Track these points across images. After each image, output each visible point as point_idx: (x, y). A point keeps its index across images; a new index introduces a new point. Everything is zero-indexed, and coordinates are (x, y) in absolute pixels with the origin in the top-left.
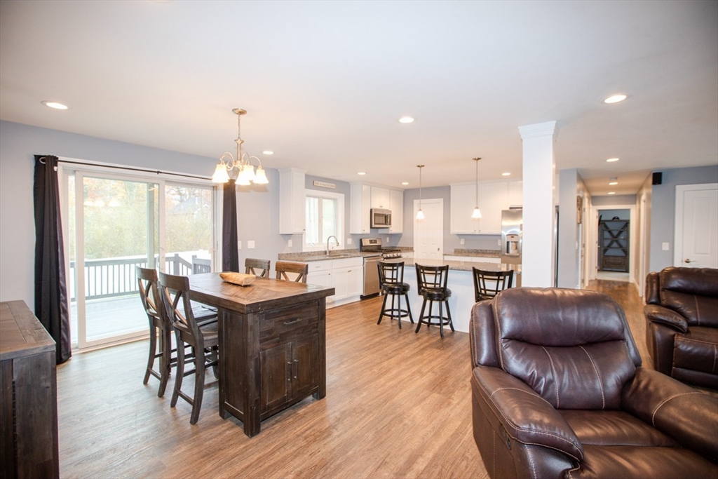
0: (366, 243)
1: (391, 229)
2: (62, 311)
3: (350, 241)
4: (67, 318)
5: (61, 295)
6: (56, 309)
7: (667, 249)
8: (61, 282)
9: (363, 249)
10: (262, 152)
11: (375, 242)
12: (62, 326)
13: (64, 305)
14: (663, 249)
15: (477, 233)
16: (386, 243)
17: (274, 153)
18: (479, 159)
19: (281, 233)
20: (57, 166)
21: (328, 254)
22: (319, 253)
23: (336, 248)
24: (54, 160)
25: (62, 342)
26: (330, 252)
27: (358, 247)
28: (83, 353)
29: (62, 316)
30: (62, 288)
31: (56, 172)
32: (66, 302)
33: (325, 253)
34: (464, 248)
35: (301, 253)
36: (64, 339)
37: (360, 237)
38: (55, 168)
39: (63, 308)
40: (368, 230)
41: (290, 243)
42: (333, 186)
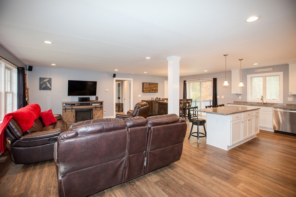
3: (291, 99)
19: (232, 93)
21: (263, 104)
24: (186, 81)
31: (186, 83)
41: (240, 97)
42: (271, 69)
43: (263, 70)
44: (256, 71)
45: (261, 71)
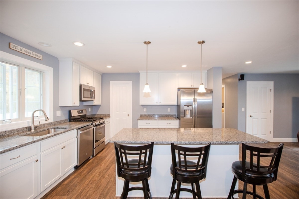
0: (75, 113)
1: (94, 101)
3: (59, 113)
7: (244, 111)
9: (72, 119)
11: (82, 112)
14: (243, 111)
15: (158, 104)
16: (88, 112)
18: (203, 42)
23: (43, 121)
26: (36, 127)
27: (66, 117)
33: (29, 129)
34: (146, 114)
37: (69, 109)
40: (78, 103)
42: (40, 57)
44: (14, 46)
45: (24, 52)
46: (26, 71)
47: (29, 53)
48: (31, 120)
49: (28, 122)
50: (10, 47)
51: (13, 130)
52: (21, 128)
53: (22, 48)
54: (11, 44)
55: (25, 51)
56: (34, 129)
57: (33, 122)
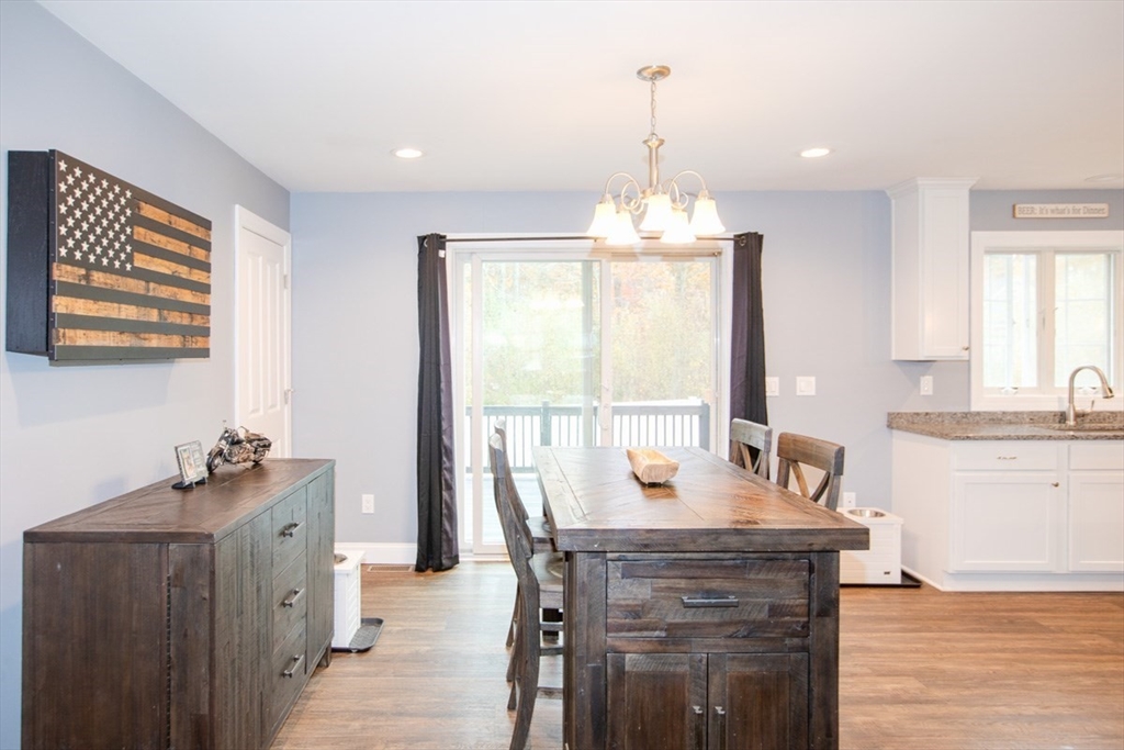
2: (444, 487)
4: (452, 497)
5: (444, 459)
6: (436, 481)
8: (444, 437)
10: (798, 155)
12: (445, 511)
13: (448, 476)
17: (832, 151)
19: (894, 358)
20: (444, 249)
21: (1071, 422)
22: (1035, 418)
23: (1104, 406)
24: (439, 241)
25: (444, 537)
26: (1080, 416)
28: (477, 562)
29: (444, 493)
30: (445, 447)
31: (444, 259)
32: (451, 470)
33: (1063, 417)
35: (966, 415)
36: (447, 533)
38: (441, 253)
39: (446, 480)
41: (927, 384)
42: (1099, 211)
43: (1061, 206)
44: (1024, 210)
45: (1050, 215)
46: (1060, 259)
47: (1063, 211)
48: (1066, 396)
49: (1060, 400)
50: (1014, 216)
51: (1022, 413)
52: (1039, 412)
53: (1042, 206)
54: (1017, 207)
55: (1053, 211)
56: (1075, 420)
57: (1071, 400)
